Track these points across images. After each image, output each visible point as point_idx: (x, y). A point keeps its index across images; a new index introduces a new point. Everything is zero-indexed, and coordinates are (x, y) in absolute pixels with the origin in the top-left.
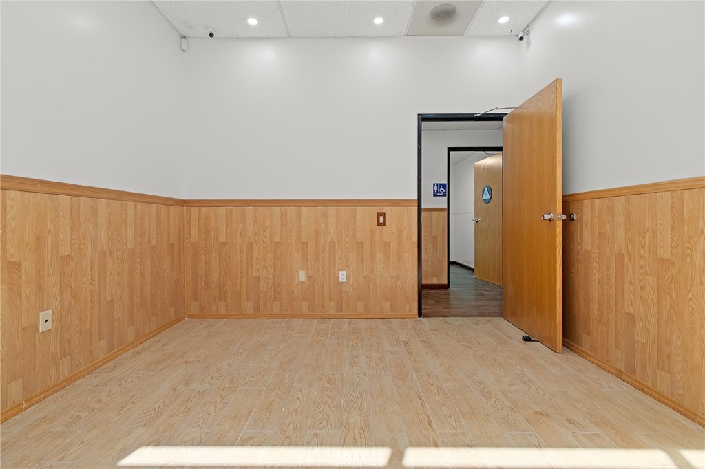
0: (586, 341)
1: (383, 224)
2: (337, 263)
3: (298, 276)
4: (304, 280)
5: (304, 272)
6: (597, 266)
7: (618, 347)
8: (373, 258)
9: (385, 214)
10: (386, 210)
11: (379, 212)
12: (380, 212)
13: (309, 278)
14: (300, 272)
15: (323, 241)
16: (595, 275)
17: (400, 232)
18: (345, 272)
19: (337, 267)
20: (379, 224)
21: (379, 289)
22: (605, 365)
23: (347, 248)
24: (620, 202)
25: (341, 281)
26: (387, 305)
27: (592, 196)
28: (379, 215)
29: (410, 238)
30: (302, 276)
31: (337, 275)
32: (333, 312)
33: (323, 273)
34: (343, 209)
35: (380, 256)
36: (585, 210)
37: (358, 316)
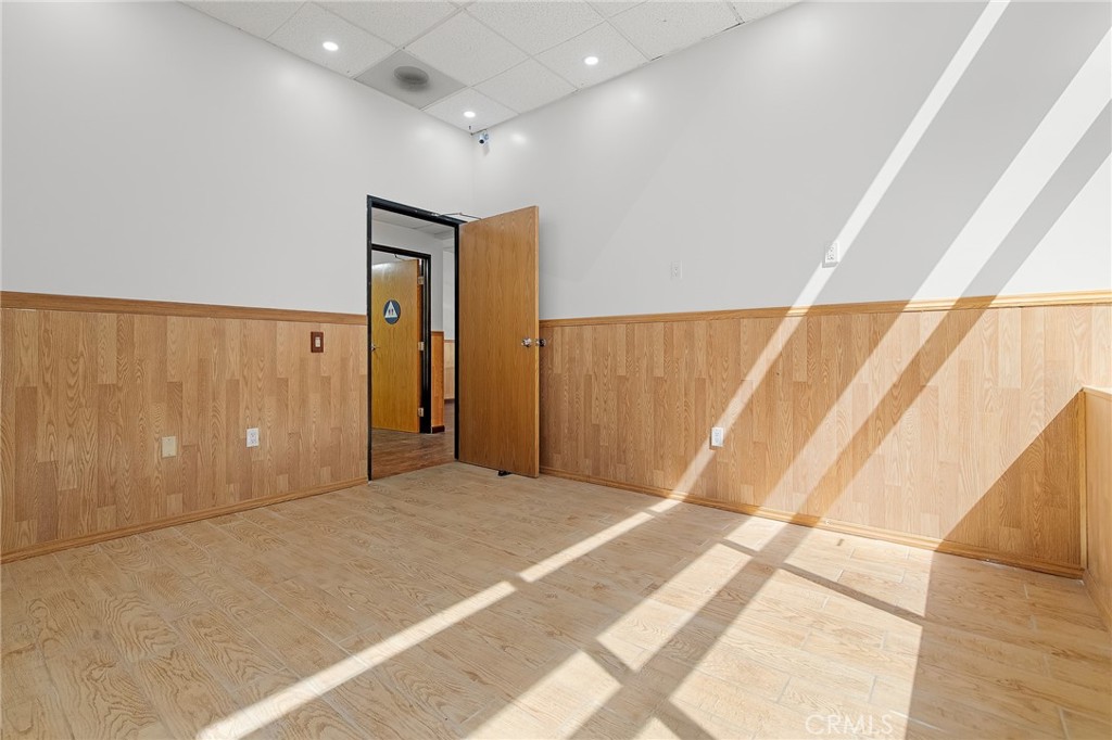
0: (557, 461)
1: (320, 350)
2: (241, 416)
3: (160, 447)
4: (173, 453)
5: (173, 439)
6: (567, 388)
7: (586, 457)
8: (304, 402)
9: (322, 334)
10: (325, 328)
11: (314, 331)
12: (316, 331)
13: (184, 448)
14: (165, 440)
15: (214, 378)
16: (566, 396)
17: (344, 361)
18: (256, 430)
19: (241, 422)
20: (314, 349)
21: (314, 450)
22: (575, 476)
23: (260, 390)
24: (588, 331)
25: (248, 445)
26: (326, 472)
27: (561, 323)
28: (313, 335)
29: (358, 370)
30: (170, 447)
31: (242, 437)
32: (233, 502)
33: (215, 436)
34: (252, 324)
35: (314, 399)
36: (555, 336)
37: (280, 499)
